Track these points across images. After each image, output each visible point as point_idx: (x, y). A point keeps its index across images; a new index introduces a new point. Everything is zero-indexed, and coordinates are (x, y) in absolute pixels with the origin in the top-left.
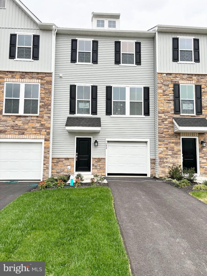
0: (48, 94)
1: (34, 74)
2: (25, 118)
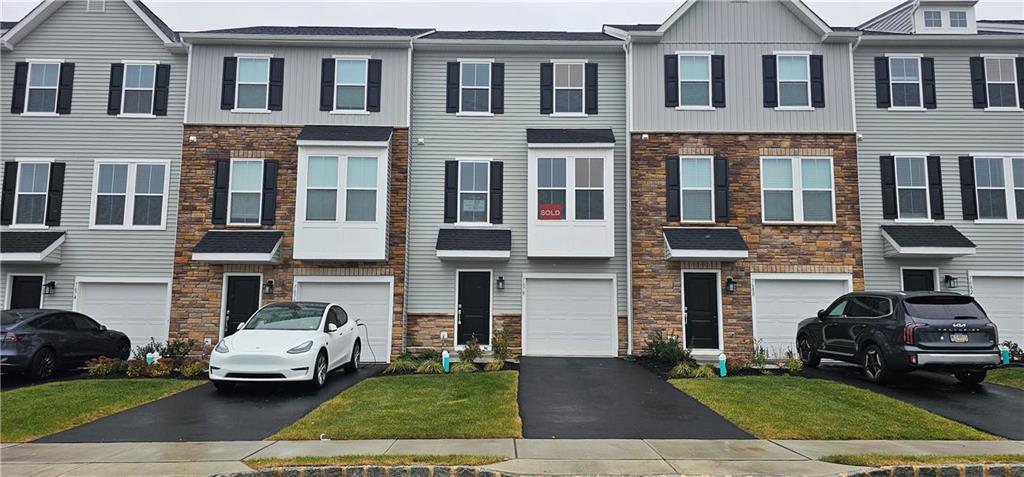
0: (851, 179)
2: (808, 231)
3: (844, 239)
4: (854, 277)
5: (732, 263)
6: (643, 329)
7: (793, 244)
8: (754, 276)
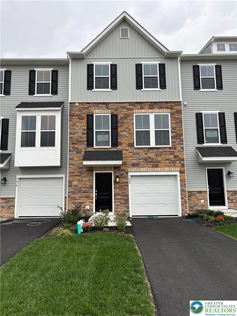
0: (179, 124)
1: (163, 104)
2: (157, 150)
3: (175, 154)
4: (180, 173)
5: (119, 167)
6: (73, 203)
7: (150, 157)
8: (130, 174)
